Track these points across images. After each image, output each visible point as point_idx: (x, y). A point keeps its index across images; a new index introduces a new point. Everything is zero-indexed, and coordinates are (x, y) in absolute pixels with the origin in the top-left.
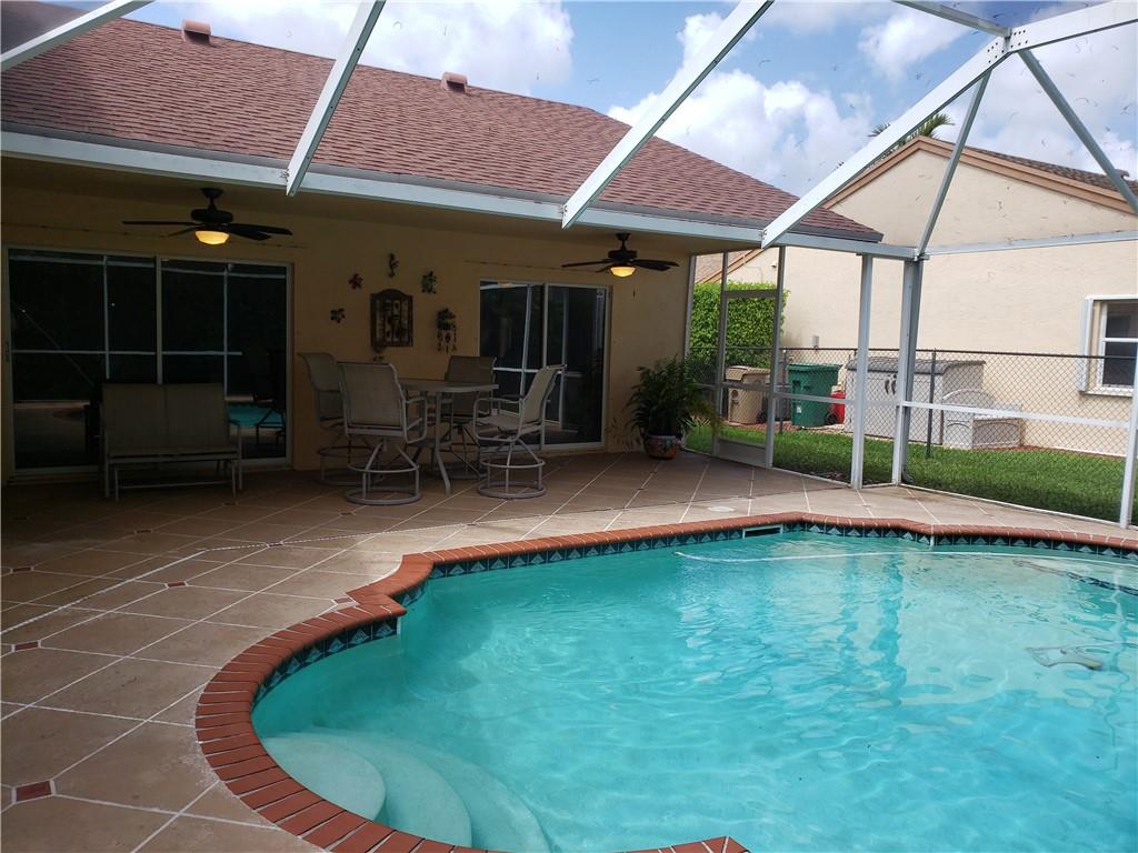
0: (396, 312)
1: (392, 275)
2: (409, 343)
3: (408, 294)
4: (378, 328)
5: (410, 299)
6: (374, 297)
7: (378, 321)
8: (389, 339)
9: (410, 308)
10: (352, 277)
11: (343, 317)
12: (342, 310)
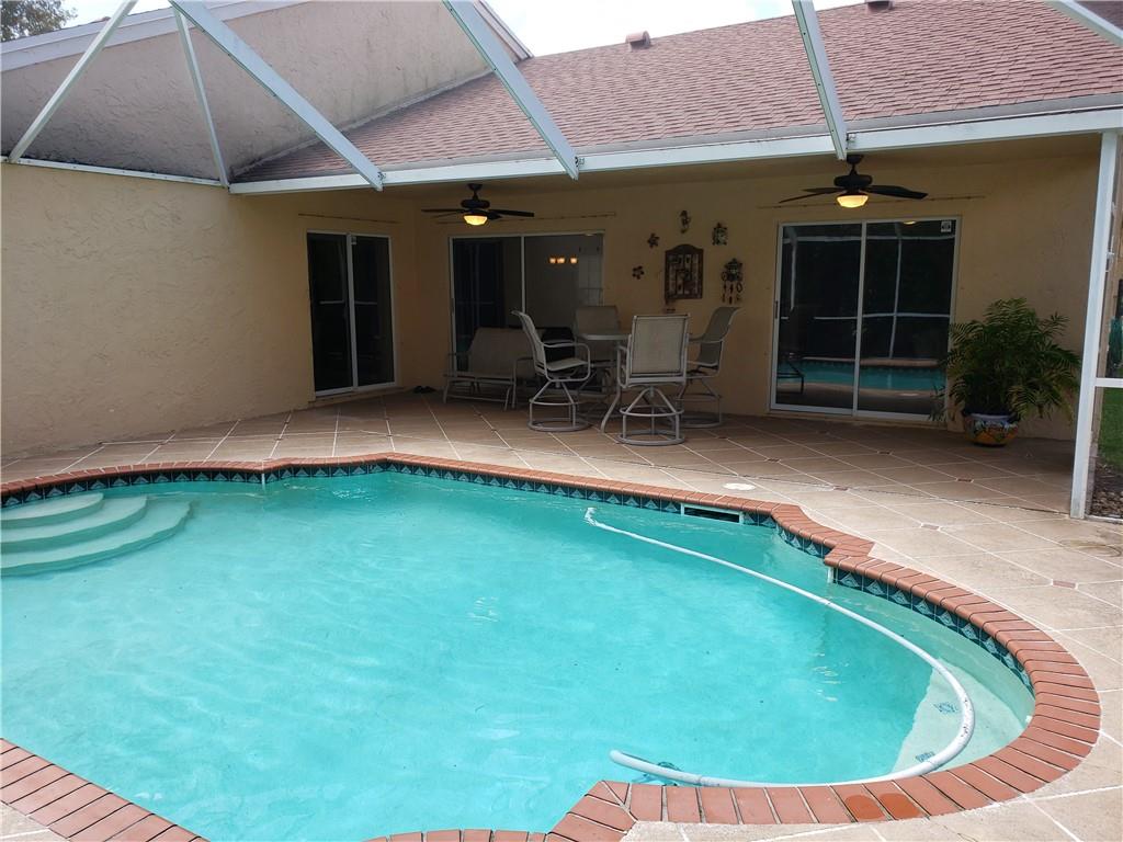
0: (687, 266)
1: (683, 232)
2: (700, 294)
3: (697, 246)
4: (671, 282)
5: (701, 252)
6: (668, 253)
7: (671, 276)
8: (681, 292)
9: (701, 261)
10: (649, 237)
11: (642, 273)
12: (640, 268)
